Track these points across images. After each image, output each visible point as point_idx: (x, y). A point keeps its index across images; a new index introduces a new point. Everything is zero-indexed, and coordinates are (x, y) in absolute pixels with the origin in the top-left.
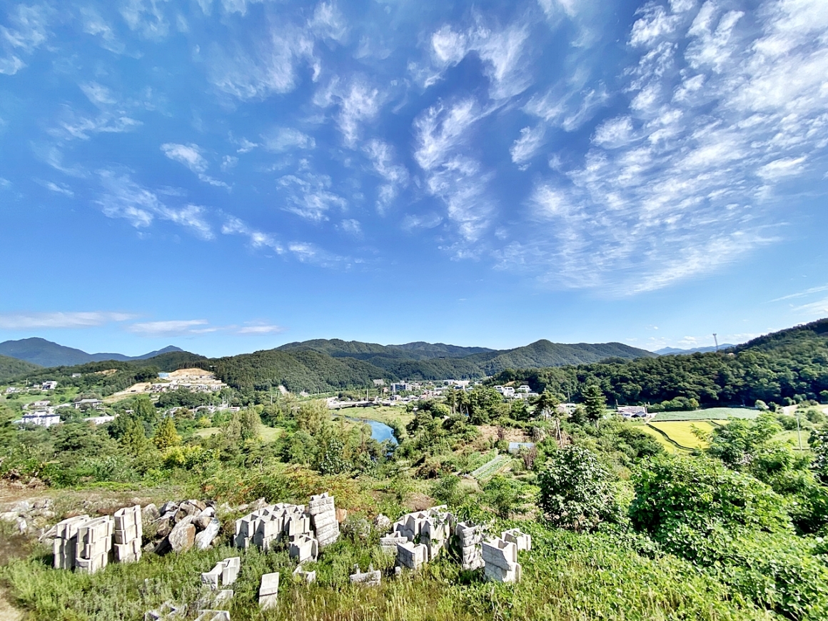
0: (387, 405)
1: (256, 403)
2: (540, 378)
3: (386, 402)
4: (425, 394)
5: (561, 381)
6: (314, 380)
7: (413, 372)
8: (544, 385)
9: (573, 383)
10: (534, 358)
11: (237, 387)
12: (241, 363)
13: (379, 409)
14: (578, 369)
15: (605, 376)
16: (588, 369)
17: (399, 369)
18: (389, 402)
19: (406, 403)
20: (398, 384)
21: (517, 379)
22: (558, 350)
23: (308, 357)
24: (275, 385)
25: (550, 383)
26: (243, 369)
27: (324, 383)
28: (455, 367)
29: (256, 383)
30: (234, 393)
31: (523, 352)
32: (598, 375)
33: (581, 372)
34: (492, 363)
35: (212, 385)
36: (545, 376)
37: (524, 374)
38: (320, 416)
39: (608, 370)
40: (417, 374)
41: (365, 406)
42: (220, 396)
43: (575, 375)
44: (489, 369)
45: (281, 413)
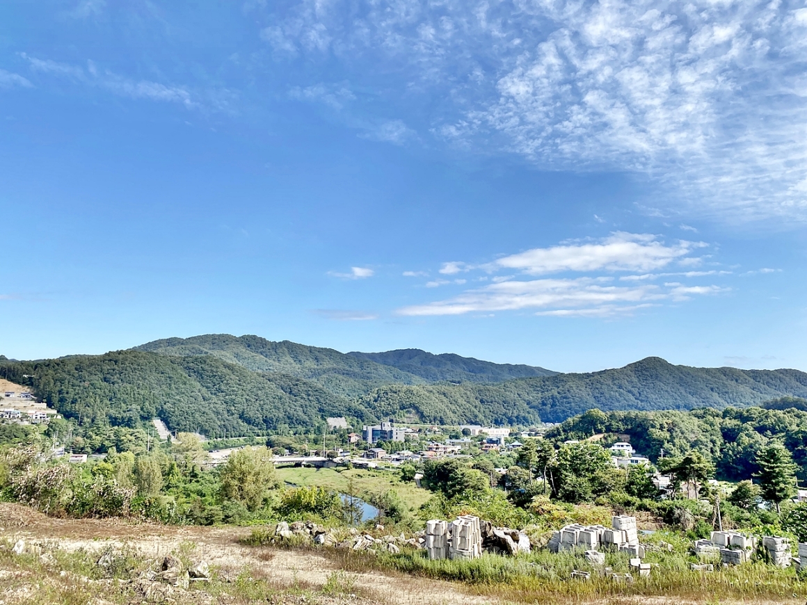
0: (361, 466)
3: (357, 460)
7: (403, 408)
8: (661, 443)
9: (713, 442)
11: (77, 418)
16: (740, 416)
18: (364, 461)
19: (396, 464)
20: (378, 427)
22: (681, 379)
24: (146, 418)
27: (235, 420)
29: (113, 412)
35: (30, 412)
37: (622, 420)
40: (410, 413)
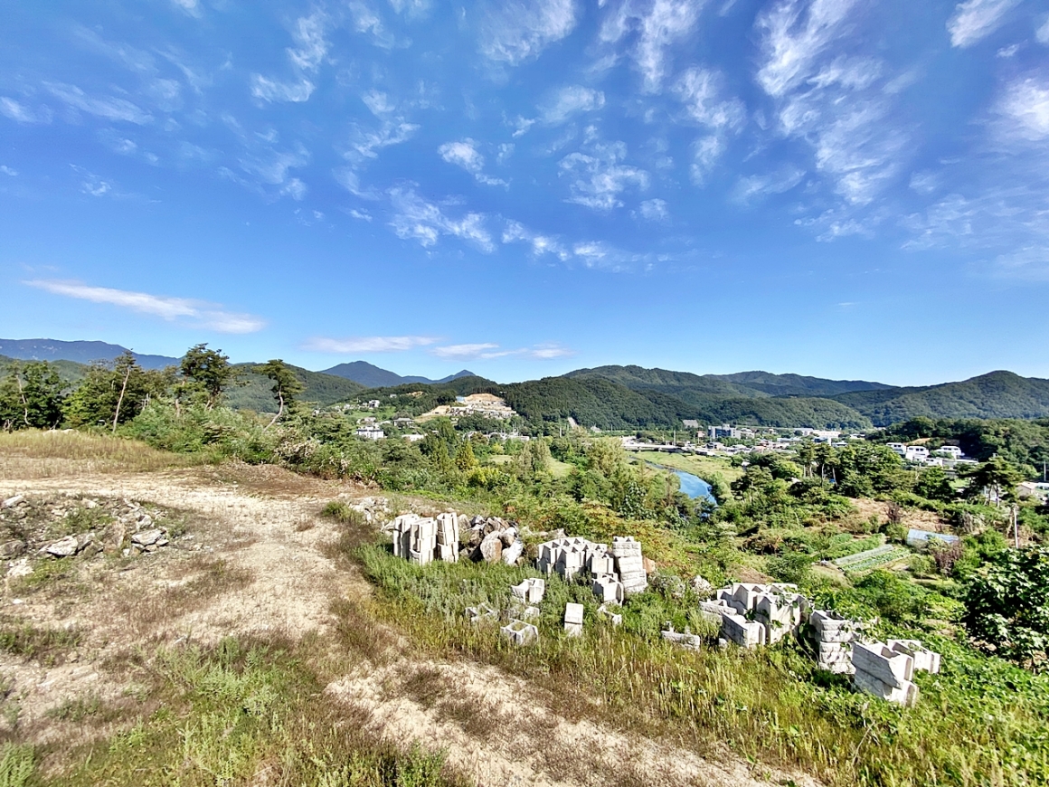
0: (702, 454)
1: (545, 434)
2: (987, 436)
3: (700, 449)
4: (761, 445)
6: (607, 415)
7: (744, 414)
8: (994, 449)
10: (978, 401)
11: (526, 416)
12: (529, 390)
13: (691, 458)
17: (722, 409)
18: (706, 450)
19: (731, 454)
20: (720, 428)
21: (935, 434)
23: (599, 386)
24: (564, 417)
25: (1007, 446)
26: (531, 396)
27: (619, 419)
28: (815, 410)
29: (544, 413)
30: (523, 422)
31: (953, 391)
34: (886, 407)
35: (503, 412)
36: (997, 434)
37: (952, 427)
38: (614, 457)
40: (750, 417)
41: (671, 451)
42: (510, 424)
44: (881, 416)
45: (571, 448)
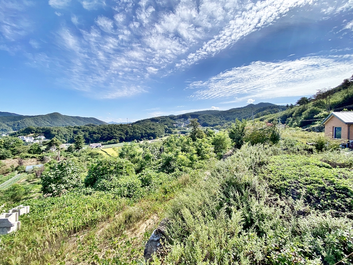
2: (52, 132)
5: (65, 133)
9: (71, 134)
14: (74, 128)
15: (86, 131)
16: (78, 128)
21: (36, 132)
22: (65, 119)
31: (42, 118)
32: (83, 131)
33: (75, 129)
36: (55, 131)
39: (88, 129)
43: (72, 131)
44: (16, 126)
